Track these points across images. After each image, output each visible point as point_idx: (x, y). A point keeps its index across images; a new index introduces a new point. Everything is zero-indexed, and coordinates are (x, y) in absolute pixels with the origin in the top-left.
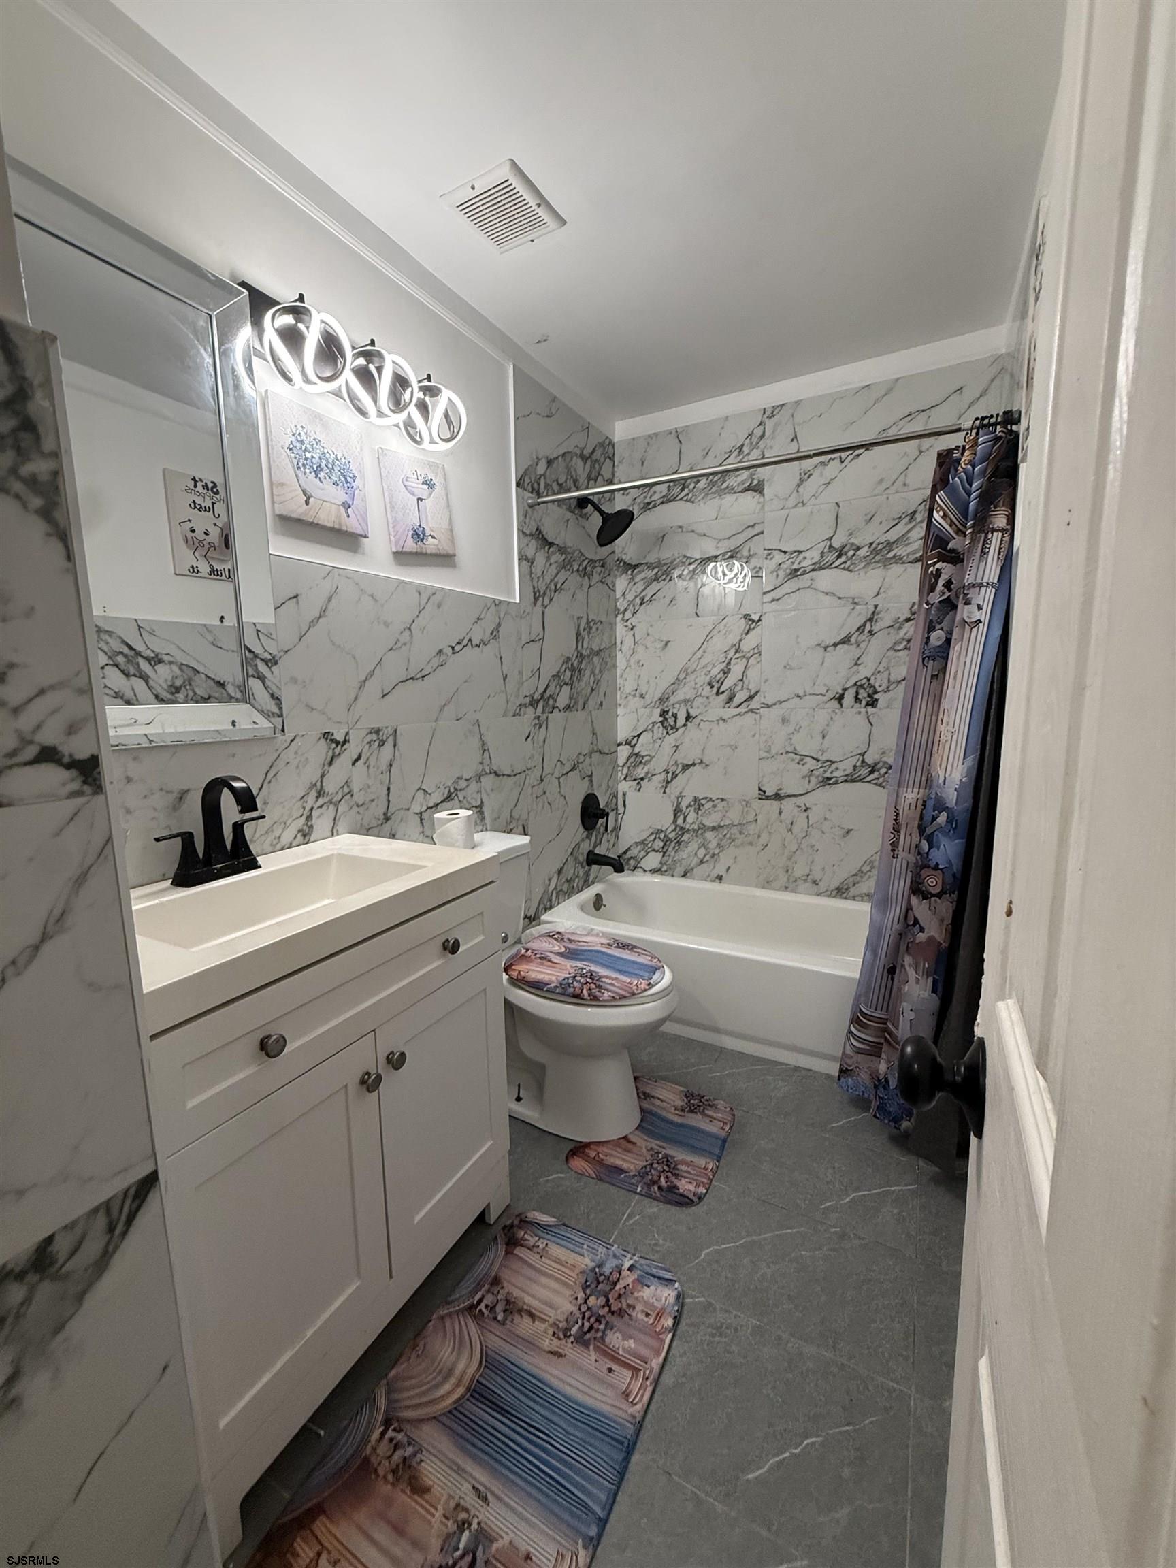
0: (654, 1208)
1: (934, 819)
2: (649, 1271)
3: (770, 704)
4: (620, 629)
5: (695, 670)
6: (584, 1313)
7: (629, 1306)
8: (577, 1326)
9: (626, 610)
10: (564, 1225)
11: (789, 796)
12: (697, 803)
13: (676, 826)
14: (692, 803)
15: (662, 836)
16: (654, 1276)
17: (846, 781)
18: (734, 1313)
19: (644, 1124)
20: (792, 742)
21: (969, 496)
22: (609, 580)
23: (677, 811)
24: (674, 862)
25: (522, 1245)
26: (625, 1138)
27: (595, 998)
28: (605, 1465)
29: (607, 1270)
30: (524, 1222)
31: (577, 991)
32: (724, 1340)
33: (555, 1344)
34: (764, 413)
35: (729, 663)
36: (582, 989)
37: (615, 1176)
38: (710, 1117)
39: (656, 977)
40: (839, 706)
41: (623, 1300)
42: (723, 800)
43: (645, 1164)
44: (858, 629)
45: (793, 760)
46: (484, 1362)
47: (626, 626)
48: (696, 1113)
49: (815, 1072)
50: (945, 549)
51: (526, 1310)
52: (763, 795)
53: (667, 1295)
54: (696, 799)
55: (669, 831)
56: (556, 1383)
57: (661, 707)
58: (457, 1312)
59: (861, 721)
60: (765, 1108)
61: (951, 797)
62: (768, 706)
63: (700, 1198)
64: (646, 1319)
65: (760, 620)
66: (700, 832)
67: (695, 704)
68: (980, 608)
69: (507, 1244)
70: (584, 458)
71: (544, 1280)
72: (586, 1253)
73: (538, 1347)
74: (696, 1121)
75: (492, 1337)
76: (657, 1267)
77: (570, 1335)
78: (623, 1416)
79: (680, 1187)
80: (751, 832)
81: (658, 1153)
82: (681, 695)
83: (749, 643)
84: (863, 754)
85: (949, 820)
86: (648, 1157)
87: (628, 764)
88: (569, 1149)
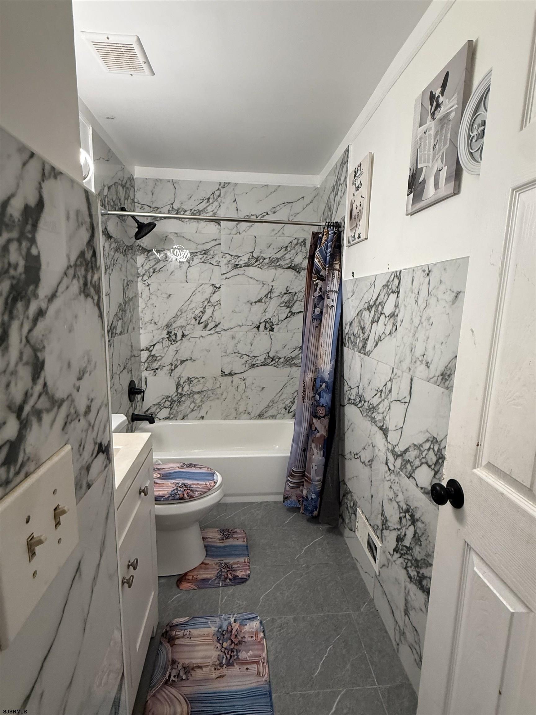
0: (231, 590)
1: (321, 386)
2: (243, 618)
3: (226, 329)
4: (140, 286)
5: (186, 311)
6: (224, 652)
7: (242, 638)
8: (224, 659)
9: (144, 275)
10: (194, 618)
11: (236, 374)
12: (189, 381)
13: (178, 393)
14: (187, 380)
15: (170, 399)
16: (247, 619)
17: (261, 365)
18: (284, 617)
19: (208, 553)
20: (237, 348)
21: (327, 254)
22: (134, 257)
23: (178, 385)
24: (177, 412)
25: (178, 638)
26: (203, 563)
27: (192, 497)
28: (265, 707)
29: (225, 627)
30: (173, 627)
31: (181, 496)
32: (284, 630)
33: (218, 673)
34: (220, 185)
35: (205, 308)
36: (184, 494)
37: (206, 583)
38: (236, 538)
39: (215, 478)
40: (258, 331)
41: (238, 637)
42: (203, 378)
43: (218, 571)
44: (265, 296)
45: (237, 356)
46: (188, 702)
47: (144, 284)
48: (229, 538)
49: (269, 502)
50: (319, 275)
51: (196, 667)
52: (224, 374)
53: (255, 625)
54: (188, 378)
55: (173, 397)
56: (227, 689)
57: (167, 330)
58: (161, 688)
59: (267, 338)
60: (256, 525)
61: (326, 377)
62: (225, 330)
63: (249, 576)
64: (252, 639)
65: (220, 288)
66: (191, 395)
67: (187, 328)
68: (333, 301)
69: (169, 642)
70: (123, 186)
71: (197, 648)
72: (211, 625)
73: (211, 679)
74: (230, 542)
75: (186, 688)
76: (246, 615)
77: (223, 665)
78: (262, 683)
79: (239, 575)
80: (218, 393)
81: (221, 564)
82: (179, 323)
83: (214, 299)
84: (268, 353)
85: (326, 386)
86: (218, 568)
87: (148, 361)
88: (176, 580)
